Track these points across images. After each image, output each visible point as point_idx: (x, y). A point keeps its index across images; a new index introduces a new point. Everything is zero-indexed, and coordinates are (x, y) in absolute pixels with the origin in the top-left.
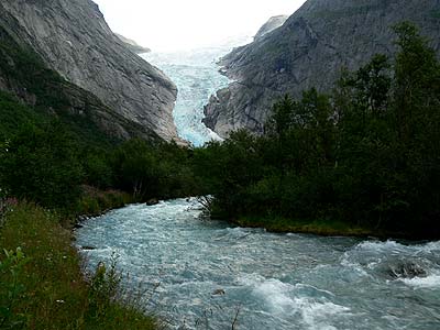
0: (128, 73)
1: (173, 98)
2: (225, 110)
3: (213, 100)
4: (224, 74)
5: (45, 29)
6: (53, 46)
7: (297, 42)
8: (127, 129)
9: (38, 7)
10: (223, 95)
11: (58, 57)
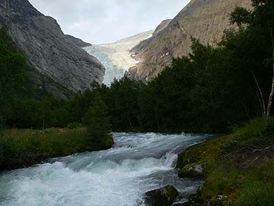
0: (75, 61)
1: (102, 74)
3: (126, 74)
4: (133, 57)
5: (24, 37)
6: (29, 47)
7: (175, 37)
8: (67, 96)
9: (20, 24)
10: (132, 71)
11: (32, 53)
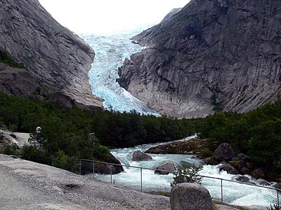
0: (48, 35)
1: (90, 60)
2: (138, 71)
3: (127, 63)
7: (206, 12)
10: (137, 59)
